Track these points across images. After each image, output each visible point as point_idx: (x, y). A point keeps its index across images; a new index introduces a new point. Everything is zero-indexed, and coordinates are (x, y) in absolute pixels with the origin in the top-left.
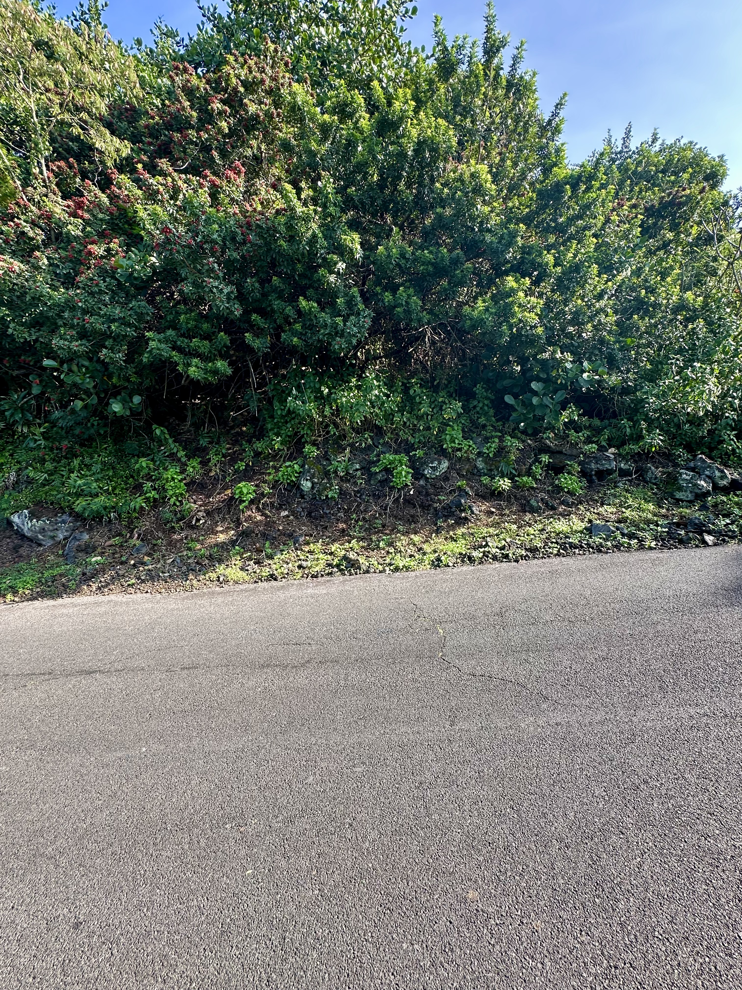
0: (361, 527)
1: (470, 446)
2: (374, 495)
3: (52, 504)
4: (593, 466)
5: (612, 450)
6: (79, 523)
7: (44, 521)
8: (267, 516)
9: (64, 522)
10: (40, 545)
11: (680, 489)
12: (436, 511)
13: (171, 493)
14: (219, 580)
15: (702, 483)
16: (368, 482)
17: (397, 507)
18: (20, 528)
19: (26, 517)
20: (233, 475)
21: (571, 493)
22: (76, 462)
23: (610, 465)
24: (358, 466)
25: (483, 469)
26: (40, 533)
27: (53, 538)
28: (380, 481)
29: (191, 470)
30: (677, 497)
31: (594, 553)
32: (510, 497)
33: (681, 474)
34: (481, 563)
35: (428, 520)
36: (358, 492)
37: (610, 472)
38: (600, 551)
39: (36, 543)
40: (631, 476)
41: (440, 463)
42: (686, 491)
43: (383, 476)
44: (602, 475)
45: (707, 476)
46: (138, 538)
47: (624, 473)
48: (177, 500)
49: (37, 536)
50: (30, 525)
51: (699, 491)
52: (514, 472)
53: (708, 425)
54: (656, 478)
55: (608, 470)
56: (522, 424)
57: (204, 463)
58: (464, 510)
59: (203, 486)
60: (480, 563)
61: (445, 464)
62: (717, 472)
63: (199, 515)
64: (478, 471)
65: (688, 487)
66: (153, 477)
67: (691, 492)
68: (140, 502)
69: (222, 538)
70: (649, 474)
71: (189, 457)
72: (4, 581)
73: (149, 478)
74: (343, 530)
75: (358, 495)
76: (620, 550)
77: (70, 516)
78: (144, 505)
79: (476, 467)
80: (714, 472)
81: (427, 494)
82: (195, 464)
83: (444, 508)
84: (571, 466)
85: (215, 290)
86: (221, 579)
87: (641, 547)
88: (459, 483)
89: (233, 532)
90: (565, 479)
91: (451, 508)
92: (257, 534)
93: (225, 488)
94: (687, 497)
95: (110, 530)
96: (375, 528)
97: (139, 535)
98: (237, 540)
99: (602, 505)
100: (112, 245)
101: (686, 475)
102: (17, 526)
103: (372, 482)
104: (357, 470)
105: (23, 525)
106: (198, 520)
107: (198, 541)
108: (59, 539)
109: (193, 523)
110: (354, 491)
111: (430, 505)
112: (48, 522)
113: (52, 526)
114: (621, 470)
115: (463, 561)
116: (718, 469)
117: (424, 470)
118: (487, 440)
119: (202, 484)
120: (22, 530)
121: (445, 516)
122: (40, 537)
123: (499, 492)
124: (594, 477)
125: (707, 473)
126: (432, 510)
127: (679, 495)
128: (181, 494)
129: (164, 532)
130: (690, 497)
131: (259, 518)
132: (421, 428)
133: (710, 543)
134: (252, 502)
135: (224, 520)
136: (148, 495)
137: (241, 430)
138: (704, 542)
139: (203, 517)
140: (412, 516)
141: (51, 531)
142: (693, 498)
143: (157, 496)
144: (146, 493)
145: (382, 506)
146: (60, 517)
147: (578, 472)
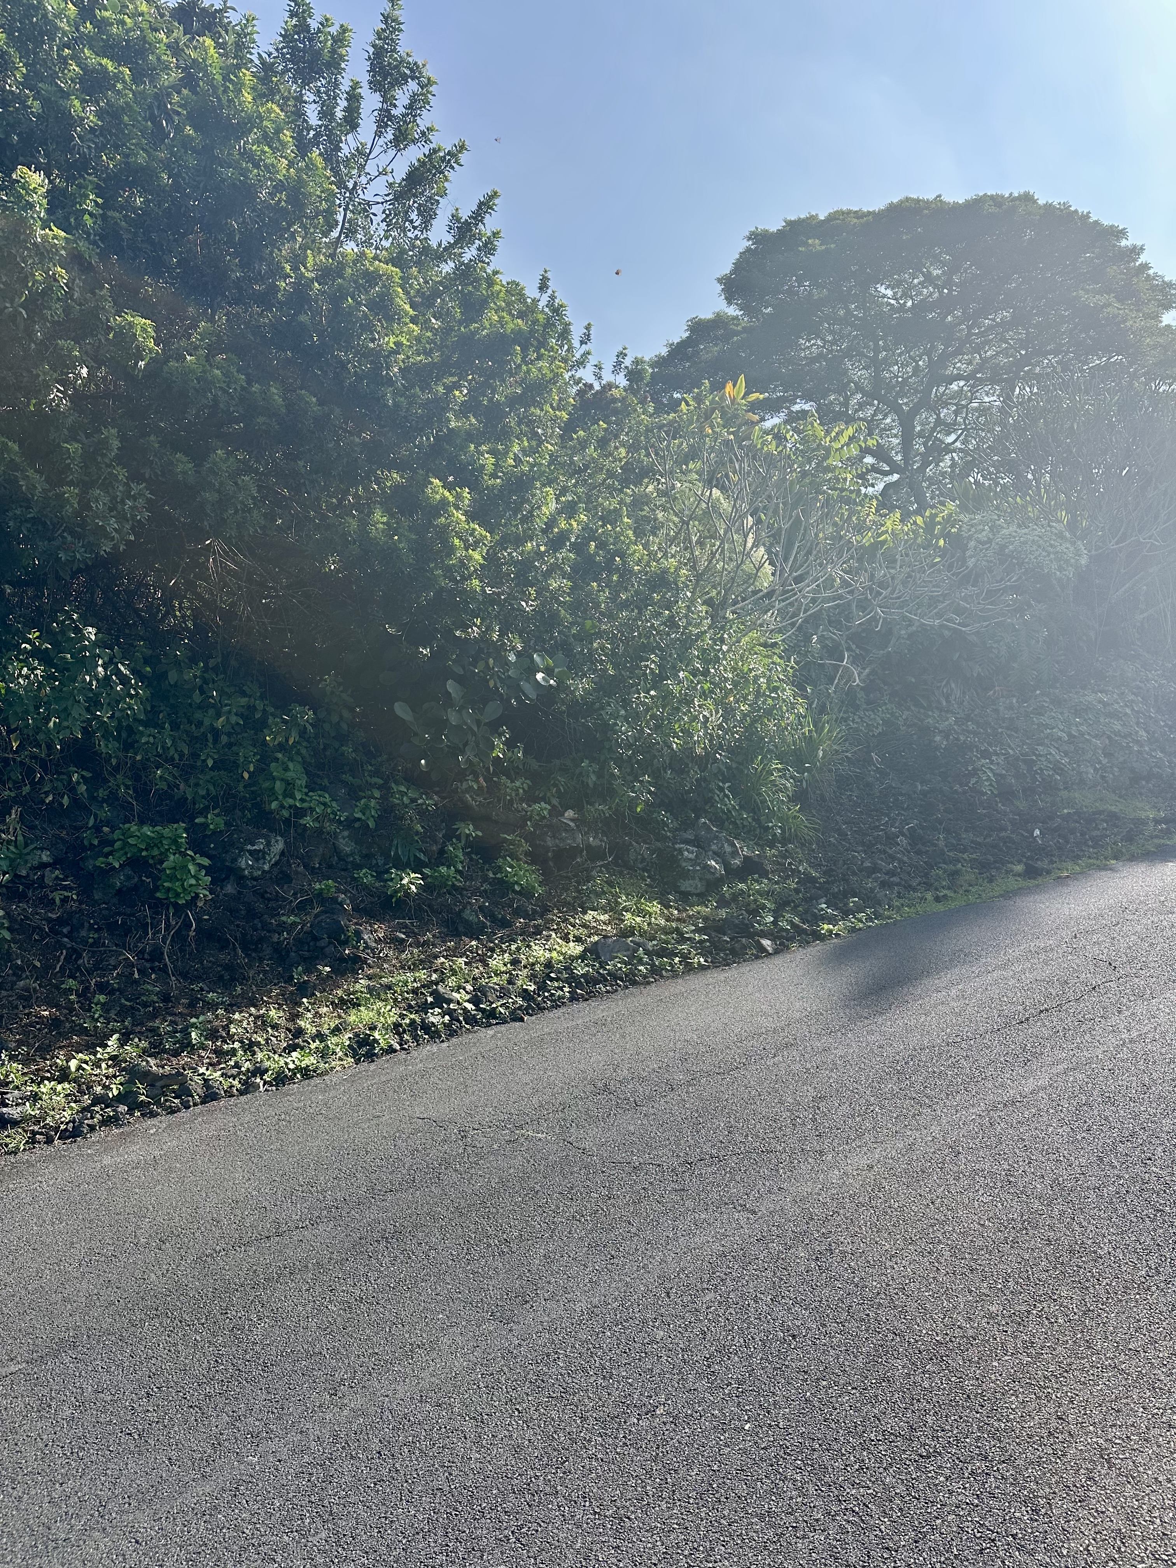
0: (106, 1008)
1: (325, 804)
2: (112, 927)
4: (550, 842)
5: (570, 813)
11: (685, 875)
12: (276, 950)
15: (713, 863)
16: (85, 892)
17: (182, 950)
21: (526, 893)
23: (574, 839)
24: (45, 857)
25: (352, 854)
28: (119, 892)
30: (683, 889)
31: (627, 988)
32: (421, 909)
33: (680, 851)
34: (452, 1033)
35: (265, 972)
36: (60, 921)
37: (574, 851)
38: (634, 983)
40: (603, 858)
41: (268, 844)
42: (693, 878)
43: (128, 878)
44: (564, 856)
45: (715, 853)
47: (595, 854)
51: (709, 876)
52: (422, 857)
53: (695, 773)
54: (643, 860)
55: (571, 847)
56: (423, 762)
58: (345, 943)
60: (451, 1035)
61: (279, 845)
62: (726, 845)
64: (341, 859)
65: (695, 871)
67: (701, 879)
70: (632, 856)
74: (54, 1023)
75: (65, 931)
76: (662, 976)
79: (336, 850)
80: (723, 846)
81: (252, 914)
83: (299, 942)
84: (511, 842)
87: (690, 969)
88: (317, 886)
90: (511, 867)
91: (316, 939)
94: (696, 888)
96: (145, 1005)
99: (584, 912)
101: (689, 853)
103: (97, 896)
104: (43, 866)
110: (49, 921)
111: (261, 940)
114: (589, 847)
115: (416, 1038)
116: (728, 841)
117: (234, 860)
118: (354, 793)
121: (305, 960)
123: (399, 900)
124: (551, 863)
125: (714, 847)
126: (268, 951)
127: (686, 885)
130: (700, 887)
132: (210, 763)
133: (770, 949)
138: (763, 949)
140: (228, 967)
142: (703, 890)
145: (142, 952)
147: (527, 854)
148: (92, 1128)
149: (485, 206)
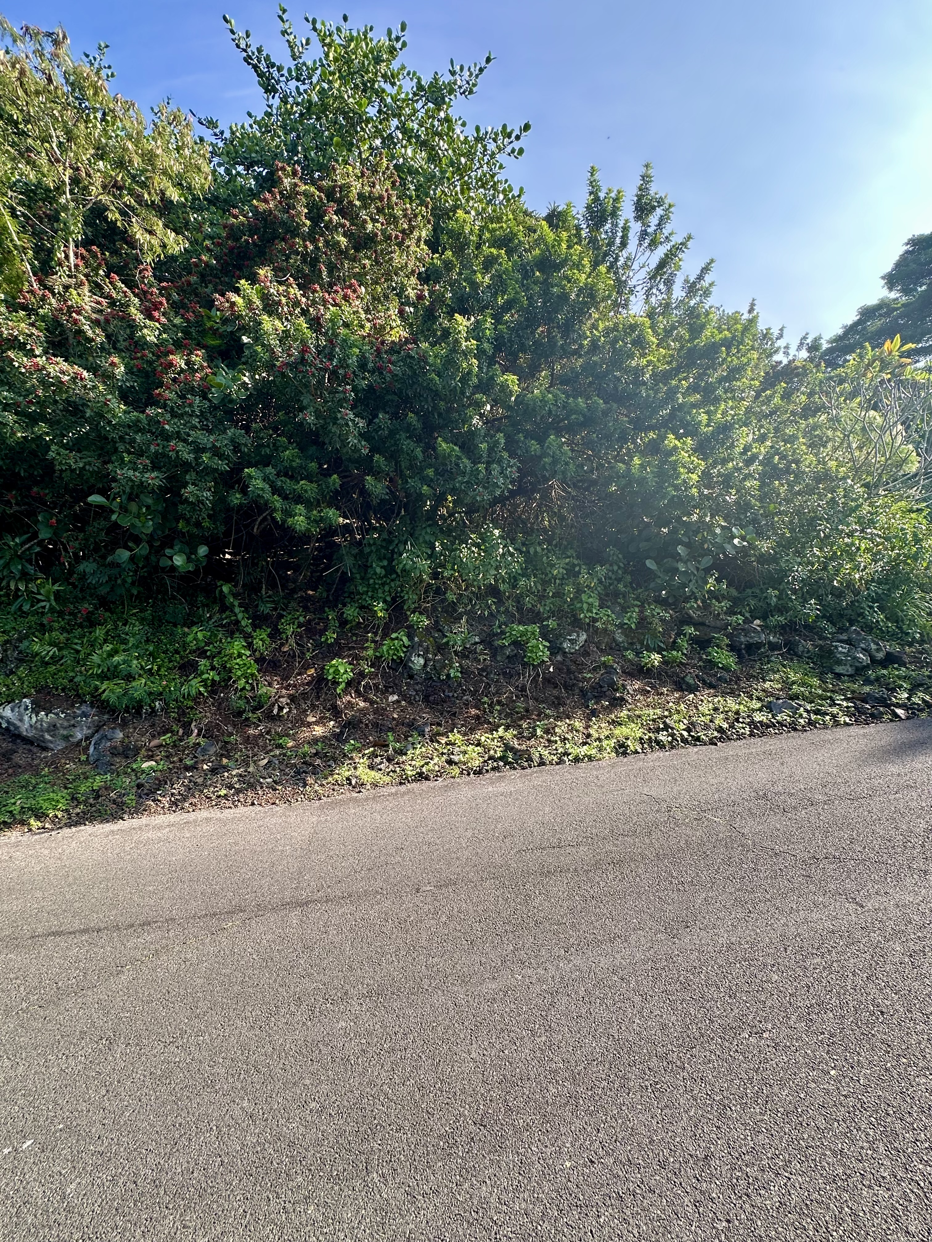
0: (500, 713)
1: (608, 616)
2: (505, 673)
3: (63, 690)
4: (743, 639)
5: (757, 622)
6: (106, 717)
7: (57, 714)
8: (372, 703)
9: (84, 715)
10: (45, 749)
11: (839, 662)
12: (582, 691)
13: (239, 673)
14: (350, 784)
15: (861, 656)
16: (494, 656)
17: (536, 687)
18: (14, 725)
19: (26, 709)
20: (313, 651)
21: (726, 668)
22: (99, 632)
23: (760, 638)
24: (477, 639)
25: (623, 642)
26: (48, 731)
27: (66, 738)
28: (508, 657)
29: (261, 643)
30: (837, 671)
31: (789, 732)
32: (661, 674)
33: (836, 647)
34: (673, 747)
35: (575, 702)
36: (483, 670)
37: (759, 645)
38: (795, 730)
39: (38, 746)
40: (780, 649)
41: (578, 636)
42: (845, 665)
43: (512, 651)
44: (752, 648)
45: (863, 649)
46: (198, 735)
47: (773, 647)
48: (247, 682)
49: (43, 736)
50: (34, 719)
51: (857, 664)
52: (662, 645)
53: (850, 597)
54: (808, 651)
55: (758, 643)
56: (664, 592)
57: (275, 634)
58: (617, 690)
59: (275, 664)
60: (672, 748)
61: (583, 637)
62: (872, 645)
63: (281, 702)
64: (617, 645)
65: (846, 660)
66: (208, 653)
67: (851, 666)
68: (195, 685)
69: (319, 731)
70: (801, 648)
71: (255, 627)
73: (202, 653)
74: (477, 717)
75: (484, 674)
76: (816, 727)
77: (92, 706)
78: (202, 689)
79: (614, 639)
80: (869, 645)
81: (569, 672)
82: (264, 636)
83: (593, 687)
84: (718, 639)
85: (350, 423)
86: (353, 782)
87: (837, 724)
88: (603, 659)
89: (332, 723)
90: (717, 653)
91: (601, 687)
92: (366, 725)
93: (306, 667)
94: (847, 671)
95: (153, 726)
96: (517, 713)
97: (200, 731)
98: (342, 733)
99: (764, 681)
100: (194, 358)
101: (843, 649)
102: (8, 722)
103: (499, 658)
104: (476, 643)
105: (21, 720)
106: (281, 709)
107: (288, 735)
108: (76, 740)
109: (275, 711)
110: (478, 669)
111: (574, 685)
112: (63, 716)
113: (68, 720)
114: (770, 643)
115: (651, 747)
116: (873, 641)
117: (561, 644)
118: (624, 609)
119: (273, 662)
120: (17, 728)
121: (595, 697)
122: (48, 737)
123: (648, 669)
124: (744, 651)
125: (862, 645)
126: (577, 691)
127: (839, 669)
128: (252, 675)
129: (234, 726)
130: (851, 671)
131: (362, 704)
132: (551, 594)
133: (903, 717)
134: (349, 683)
135: (313, 707)
136: (205, 676)
137: (306, 594)
138: (896, 716)
139: (287, 704)
140: (557, 698)
141: (65, 728)
142: (853, 672)
143: (217, 678)
144: (202, 673)
145: (517, 686)
146: (78, 708)
147: (727, 645)
148: (487, 771)
149: (706, 269)
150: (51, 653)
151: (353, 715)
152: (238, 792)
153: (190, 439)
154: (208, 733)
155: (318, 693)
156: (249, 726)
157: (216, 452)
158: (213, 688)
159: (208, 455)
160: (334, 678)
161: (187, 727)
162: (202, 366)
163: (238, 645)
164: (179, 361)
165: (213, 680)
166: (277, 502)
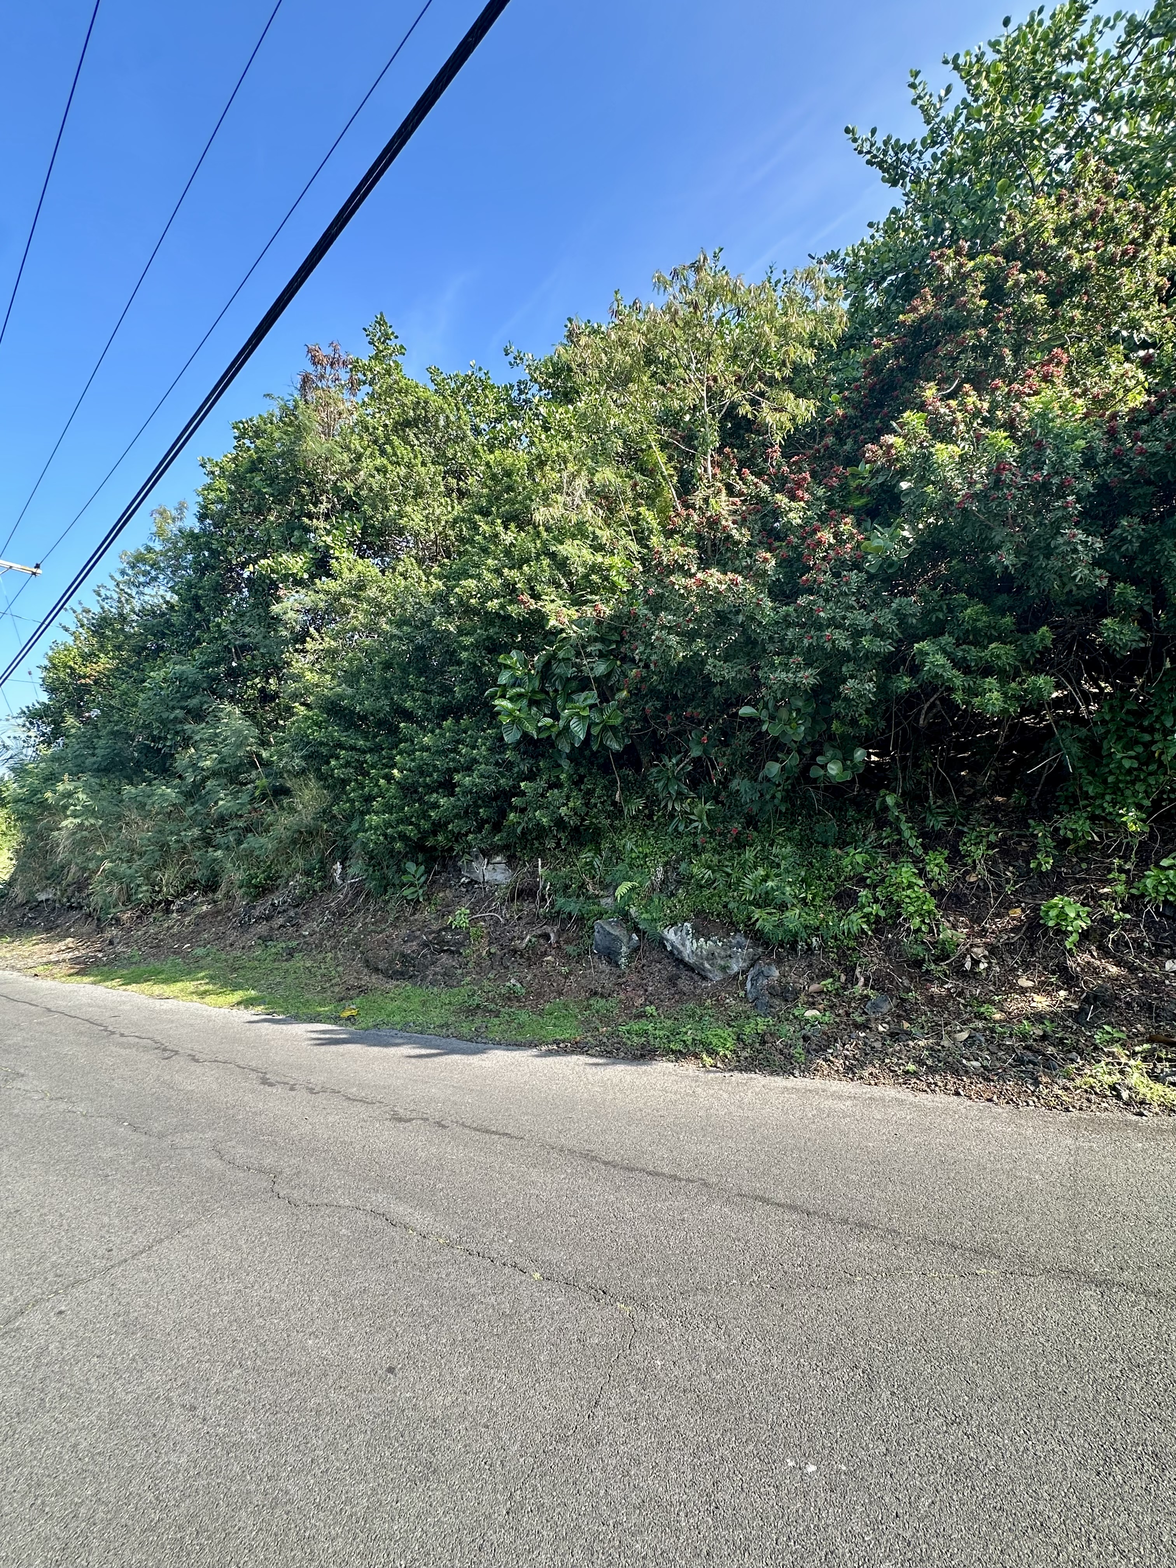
3: (718, 915)
6: (760, 950)
7: (715, 942)
8: (1133, 969)
9: (740, 945)
10: (705, 978)
13: (912, 909)
14: (1119, 1097)
18: (678, 949)
19: (688, 934)
20: (1016, 883)
22: (749, 854)
26: (707, 959)
27: (724, 969)
29: (936, 870)
39: (699, 974)
46: (866, 985)
48: (923, 922)
49: (702, 964)
50: (695, 945)
57: (955, 858)
59: (959, 899)
63: (976, 953)
66: (868, 881)
68: (856, 921)
69: (1041, 1002)
71: (926, 848)
72: (684, 1030)
73: (861, 881)
77: (746, 937)
78: (865, 926)
82: (940, 860)
85: (1080, 548)
86: (1125, 1095)
89: (1063, 993)
92: (1127, 1003)
93: (1006, 906)
95: (810, 966)
97: (867, 979)
98: (1082, 1011)
100: (842, 527)
102: (672, 946)
105: (683, 945)
106: (976, 962)
107: (993, 1003)
108: (733, 972)
109: (968, 965)
112: (720, 944)
113: (725, 950)
119: (956, 896)
120: (680, 952)
122: (707, 965)
128: (929, 912)
129: (911, 979)
131: (1114, 970)
134: (1085, 935)
135: (1027, 966)
136: (867, 910)
137: (992, 801)
139: (985, 957)
141: (722, 958)
143: (882, 913)
144: (863, 906)
146: (733, 937)
150: (706, 876)
151: (1100, 986)
152: (932, 1070)
153: (847, 622)
154: (877, 982)
155: (1031, 945)
156: (931, 982)
157: (878, 631)
158: (878, 925)
159: (868, 638)
160: (1057, 924)
161: (850, 971)
162: (852, 534)
163: (906, 872)
164: (826, 536)
165: (877, 915)
166: (959, 680)
